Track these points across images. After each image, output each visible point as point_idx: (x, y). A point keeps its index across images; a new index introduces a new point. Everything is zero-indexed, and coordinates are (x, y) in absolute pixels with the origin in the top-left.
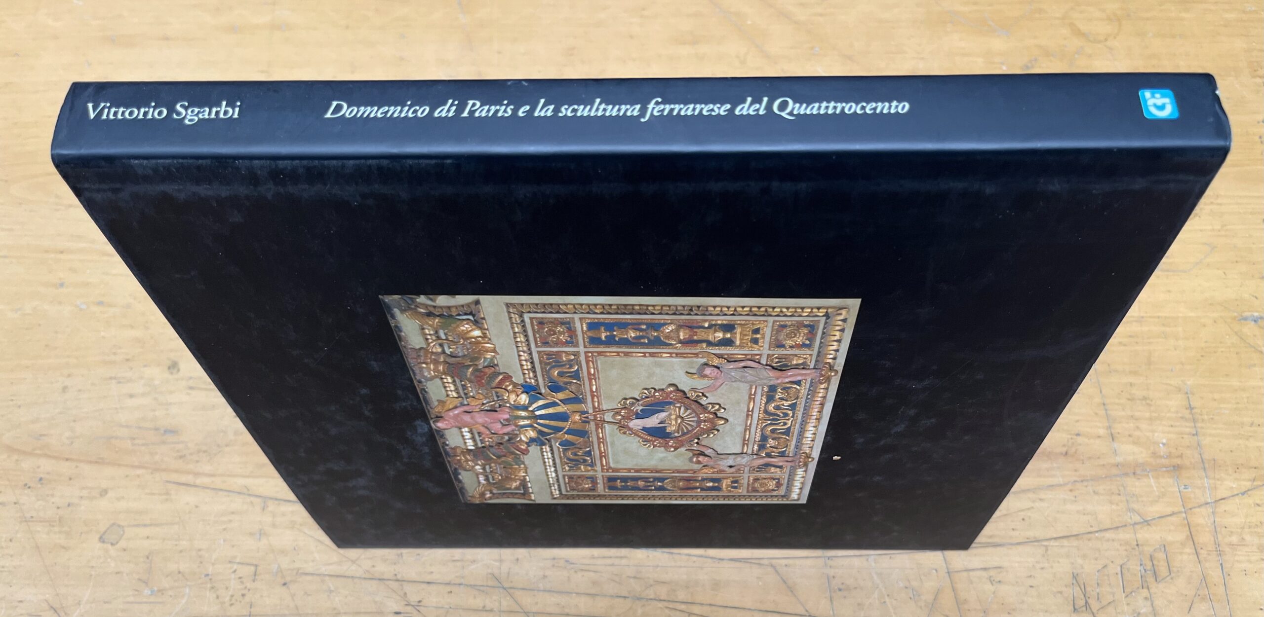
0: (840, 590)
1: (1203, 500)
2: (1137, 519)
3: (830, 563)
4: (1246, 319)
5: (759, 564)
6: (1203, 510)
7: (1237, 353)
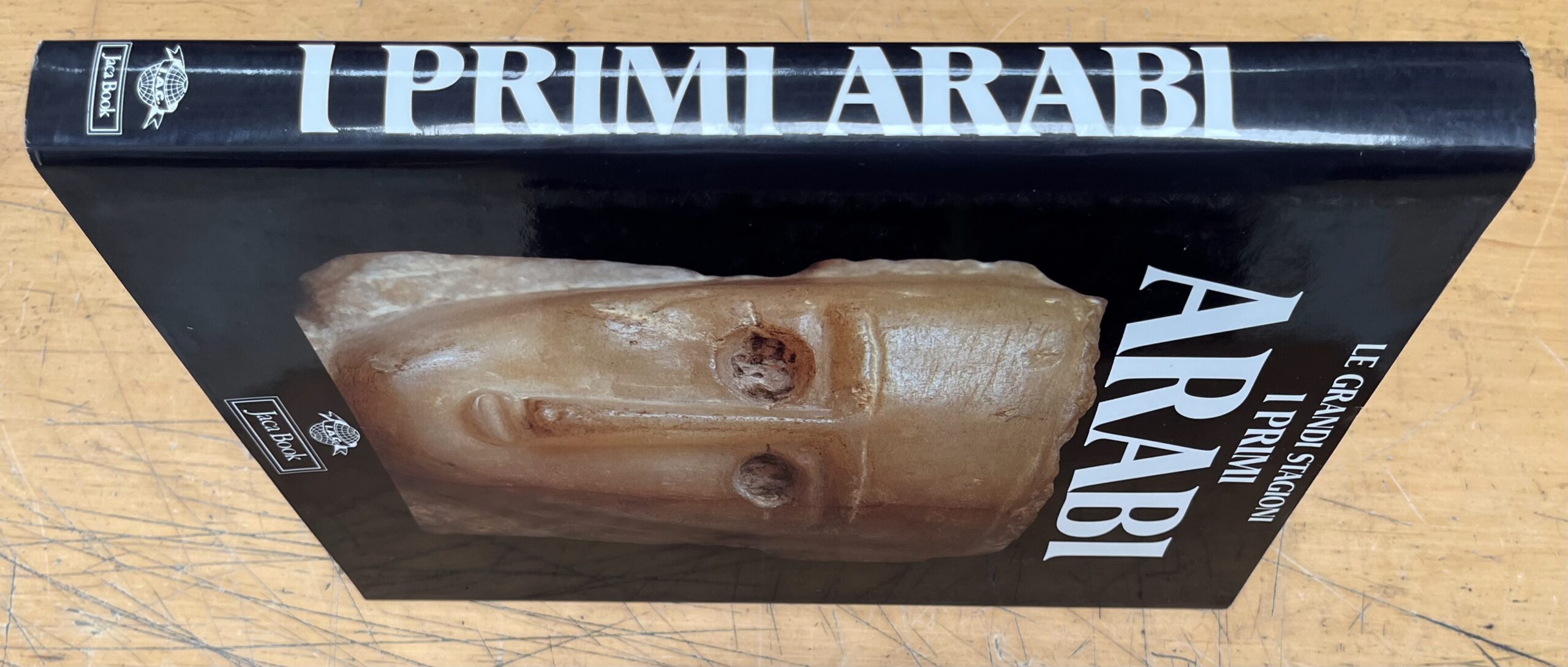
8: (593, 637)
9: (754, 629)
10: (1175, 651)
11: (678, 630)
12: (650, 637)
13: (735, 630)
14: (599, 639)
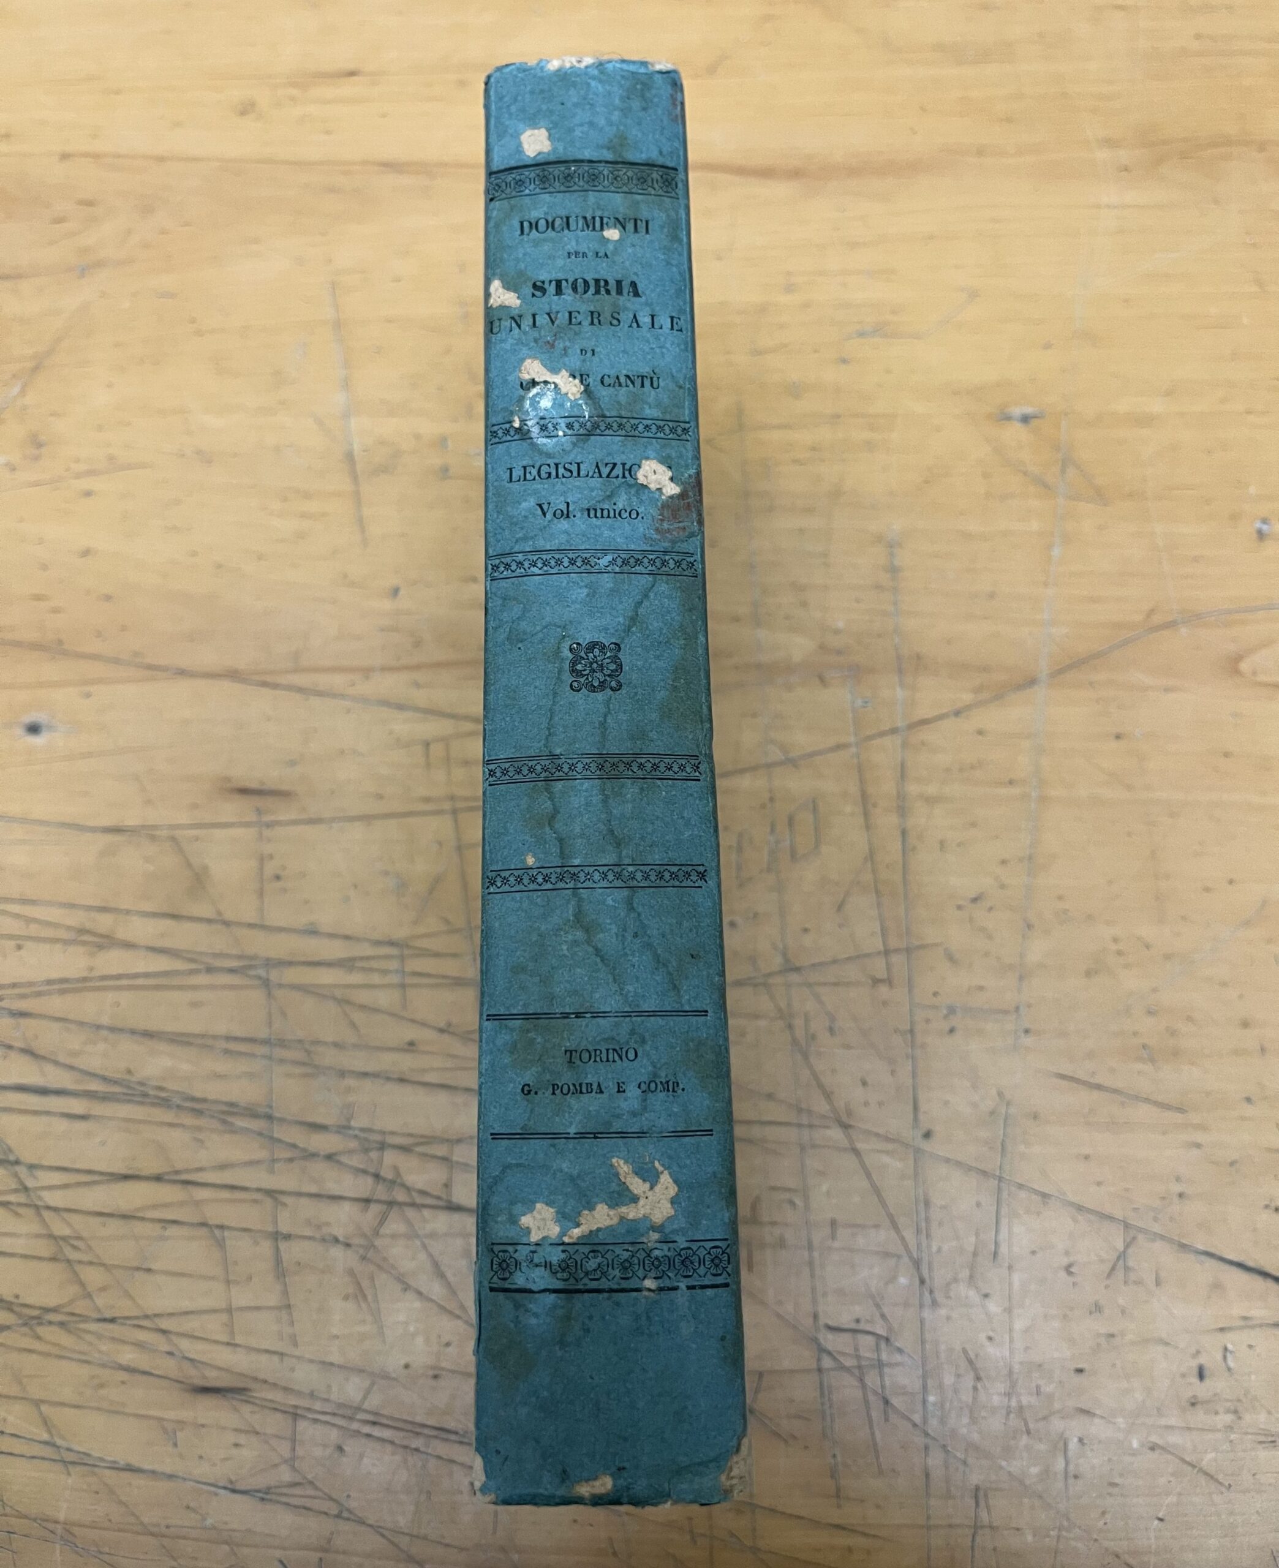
0: (278, 878)
1: (887, 727)
2: (779, 756)
3: (267, 833)
4: (1008, 418)
5: (153, 838)
6: (887, 741)
7: (986, 476)
8: (31, 1329)
9: (258, 1308)
10: (858, 1321)
11: (150, 1312)
12: (111, 1326)
13: (229, 1310)
14: (41, 1330)
